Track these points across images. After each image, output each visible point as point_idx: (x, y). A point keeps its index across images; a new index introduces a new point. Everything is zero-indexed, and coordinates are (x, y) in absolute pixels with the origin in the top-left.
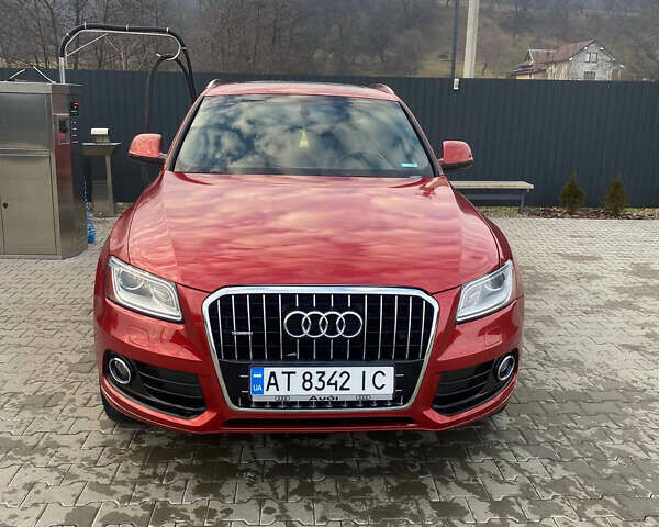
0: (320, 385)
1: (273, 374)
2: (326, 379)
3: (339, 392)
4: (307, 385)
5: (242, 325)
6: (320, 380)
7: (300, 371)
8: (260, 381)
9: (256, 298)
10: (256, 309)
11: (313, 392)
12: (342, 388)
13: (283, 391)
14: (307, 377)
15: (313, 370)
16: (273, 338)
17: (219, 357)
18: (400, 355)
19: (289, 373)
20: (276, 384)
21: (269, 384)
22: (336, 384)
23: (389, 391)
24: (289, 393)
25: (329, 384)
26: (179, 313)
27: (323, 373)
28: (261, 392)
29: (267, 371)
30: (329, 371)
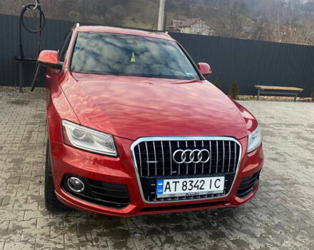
0: (191, 187)
1: (168, 183)
2: (193, 184)
3: (199, 191)
4: (185, 188)
5: (151, 158)
6: (191, 185)
7: (181, 181)
8: (162, 187)
9: (158, 143)
10: (158, 149)
11: (187, 191)
12: (201, 189)
13: (173, 192)
14: (185, 184)
15: (188, 180)
16: (167, 164)
17: (140, 175)
18: (226, 171)
19: (176, 182)
20: (169, 188)
21: (166, 188)
22: (198, 187)
23: (222, 188)
24: (175, 193)
25: (195, 187)
26: (115, 152)
27: (192, 181)
28: (162, 193)
29: (166, 181)
30: (195, 180)
